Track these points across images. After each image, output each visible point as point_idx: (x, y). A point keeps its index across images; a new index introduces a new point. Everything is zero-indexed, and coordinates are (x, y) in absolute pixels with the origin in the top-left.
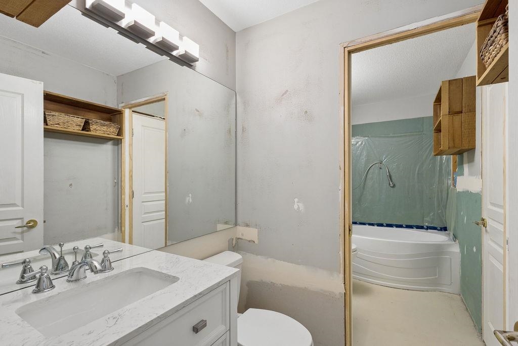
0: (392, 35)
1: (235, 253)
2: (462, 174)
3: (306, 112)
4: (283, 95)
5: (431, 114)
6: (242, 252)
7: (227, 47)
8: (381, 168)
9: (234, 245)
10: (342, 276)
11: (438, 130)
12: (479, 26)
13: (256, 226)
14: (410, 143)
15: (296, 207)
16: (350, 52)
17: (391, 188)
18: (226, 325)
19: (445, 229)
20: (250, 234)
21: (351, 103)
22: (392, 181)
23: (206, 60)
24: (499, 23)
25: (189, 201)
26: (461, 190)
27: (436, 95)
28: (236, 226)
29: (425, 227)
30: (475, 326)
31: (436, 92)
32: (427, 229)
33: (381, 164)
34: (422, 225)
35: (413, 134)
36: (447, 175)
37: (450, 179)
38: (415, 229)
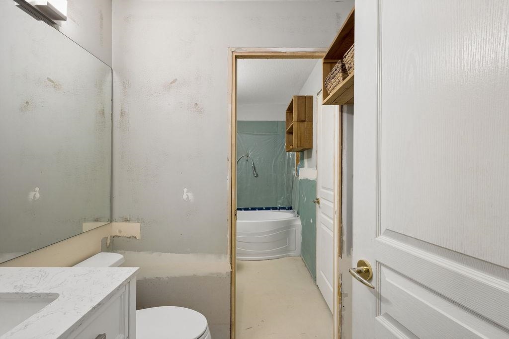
0: (269, 52)
1: (109, 254)
2: (303, 166)
3: (196, 104)
4: (171, 83)
5: (284, 119)
6: (120, 251)
7: (101, 14)
8: (247, 161)
9: (108, 245)
10: (229, 256)
11: (290, 132)
12: (324, 63)
13: (138, 220)
14: (269, 140)
15: (185, 197)
16: (237, 57)
18: (124, 334)
19: (291, 208)
20: (132, 229)
21: (238, 100)
23: (74, 21)
24: (339, 65)
25: (34, 197)
26: (302, 178)
27: (288, 106)
28: (111, 222)
29: (278, 208)
30: (311, 276)
31: (289, 103)
32: (279, 209)
33: (248, 156)
34: (276, 207)
35: (270, 134)
36: (292, 167)
37: (294, 170)
38: (271, 210)
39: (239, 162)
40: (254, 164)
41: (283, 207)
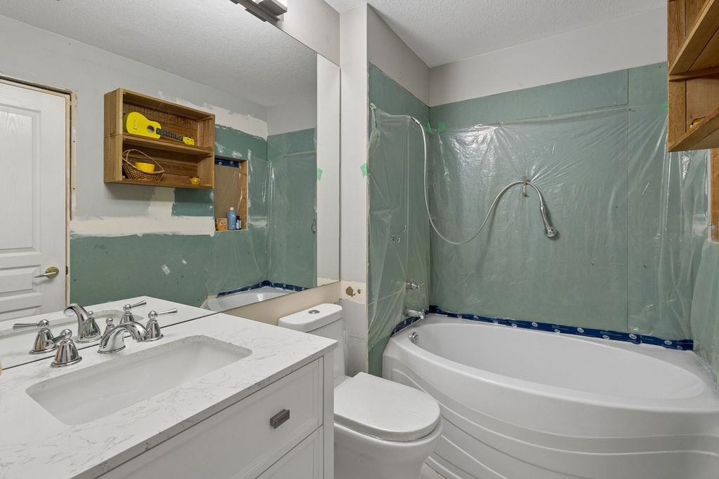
14: (595, 134)
17: (551, 241)
19: (687, 345)
22: (551, 225)
29: (631, 336)
32: (637, 342)
33: (527, 184)
34: (627, 332)
35: (602, 113)
36: (692, 213)
37: (702, 220)
38: (607, 340)
39: (502, 201)
40: (545, 205)
41: (650, 335)
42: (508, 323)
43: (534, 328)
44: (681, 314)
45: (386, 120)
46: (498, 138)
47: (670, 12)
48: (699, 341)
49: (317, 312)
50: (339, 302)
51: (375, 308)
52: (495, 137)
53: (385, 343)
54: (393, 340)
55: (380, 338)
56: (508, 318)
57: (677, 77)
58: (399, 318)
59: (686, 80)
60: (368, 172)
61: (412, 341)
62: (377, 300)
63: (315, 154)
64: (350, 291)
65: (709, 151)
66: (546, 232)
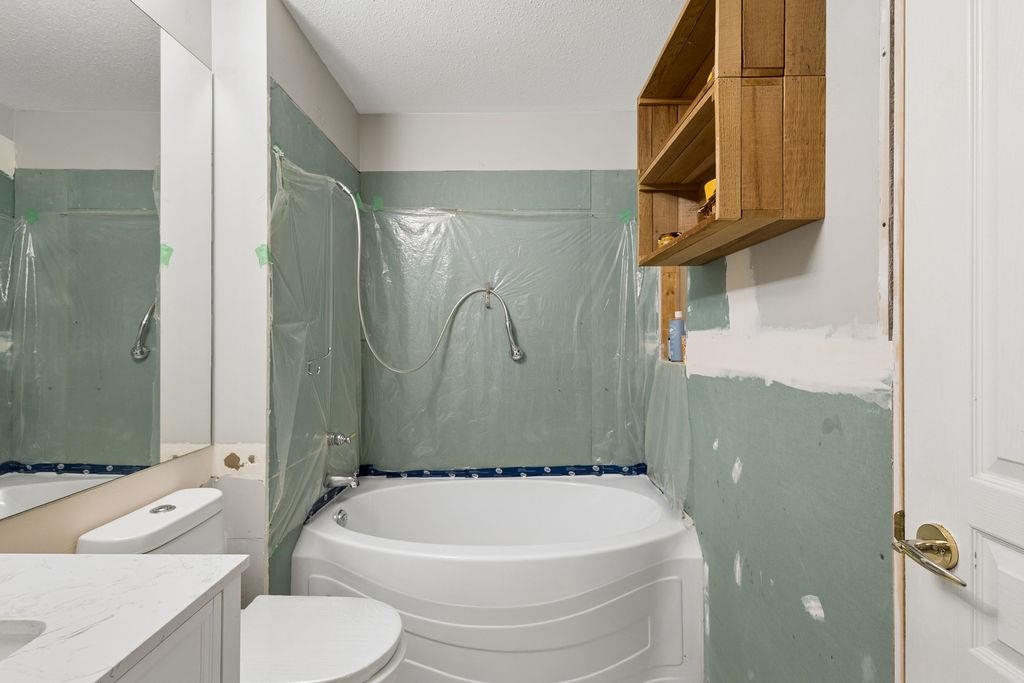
2: (720, 324)
8: (488, 308)
14: (561, 237)
17: (517, 365)
19: (640, 469)
22: (517, 344)
26: (701, 373)
29: (594, 467)
32: (600, 473)
33: (490, 293)
34: (589, 464)
35: (567, 215)
36: (645, 329)
37: (653, 339)
38: (572, 476)
39: (460, 313)
40: (510, 320)
41: (611, 464)
42: (467, 474)
43: (498, 476)
44: (635, 436)
45: (298, 179)
46: (455, 229)
47: (640, 116)
48: (652, 463)
49: (170, 508)
50: (211, 482)
51: (282, 482)
52: (451, 228)
53: (296, 535)
54: (307, 528)
55: (289, 530)
56: (468, 468)
57: (647, 188)
58: (318, 491)
59: (652, 192)
60: (269, 260)
61: (338, 522)
62: (285, 468)
63: (156, 218)
64: (232, 461)
65: (659, 268)
66: (513, 354)
